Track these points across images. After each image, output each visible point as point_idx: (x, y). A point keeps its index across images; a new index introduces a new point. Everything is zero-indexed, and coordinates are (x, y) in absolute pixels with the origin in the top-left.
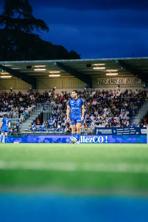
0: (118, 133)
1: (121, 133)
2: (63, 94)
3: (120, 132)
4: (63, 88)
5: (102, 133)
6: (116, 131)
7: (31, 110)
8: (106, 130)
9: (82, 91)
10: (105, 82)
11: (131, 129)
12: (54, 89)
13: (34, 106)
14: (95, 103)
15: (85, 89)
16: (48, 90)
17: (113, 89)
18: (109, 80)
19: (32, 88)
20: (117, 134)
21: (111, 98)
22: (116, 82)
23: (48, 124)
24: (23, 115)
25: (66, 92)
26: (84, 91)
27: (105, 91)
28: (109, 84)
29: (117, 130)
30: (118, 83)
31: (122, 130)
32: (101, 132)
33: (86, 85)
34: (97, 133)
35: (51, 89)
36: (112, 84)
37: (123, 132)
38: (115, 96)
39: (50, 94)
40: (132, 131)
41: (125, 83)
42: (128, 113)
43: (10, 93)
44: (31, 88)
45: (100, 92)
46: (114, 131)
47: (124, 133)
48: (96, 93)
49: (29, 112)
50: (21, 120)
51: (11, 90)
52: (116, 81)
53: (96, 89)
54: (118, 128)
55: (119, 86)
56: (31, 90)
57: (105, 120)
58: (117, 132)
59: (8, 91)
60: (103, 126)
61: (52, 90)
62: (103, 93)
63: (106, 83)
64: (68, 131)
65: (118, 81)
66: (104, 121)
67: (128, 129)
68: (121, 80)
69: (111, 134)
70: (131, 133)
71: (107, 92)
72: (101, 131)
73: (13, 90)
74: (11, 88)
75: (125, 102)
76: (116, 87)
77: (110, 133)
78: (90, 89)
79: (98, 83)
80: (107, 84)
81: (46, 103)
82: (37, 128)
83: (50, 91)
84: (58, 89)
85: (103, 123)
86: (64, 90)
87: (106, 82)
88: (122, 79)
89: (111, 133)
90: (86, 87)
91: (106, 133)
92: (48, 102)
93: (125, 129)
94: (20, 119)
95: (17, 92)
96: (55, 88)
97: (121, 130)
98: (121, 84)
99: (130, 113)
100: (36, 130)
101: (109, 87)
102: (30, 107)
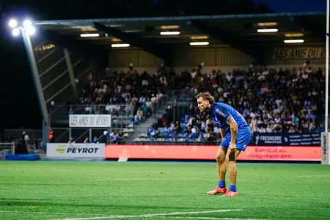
0: (292, 142)
1: (297, 142)
2: (213, 75)
3: (295, 140)
4: (216, 65)
5: (266, 142)
6: (289, 139)
7: (157, 102)
8: (271, 138)
9: (247, 70)
10: (284, 55)
11: (313, 135)
12: (200, 67)
13: (161, 95)
14: (264, 90)
15: (251, 66)
16: (189, 69)
17: (297, 66)
18: (293, 52)
19: (165, 65)
20: (291, 144)
21: (292, 82)
22: (303, 55)
24: (141, 109)
25: (219, 72)
26: (250, 69)
27: (284, 70)
28: (291, 59)
29: (291, 137)
30: (306, 57)
31: (298, 138)
32: (264, 141)
33: (255, 60)
34: (257, 143)
35: (195, 65)
36: (297, 58)
37: (300, 140)
38: (299, 80)
39: (194, 75)
40: (315, 139)
41: (318, 56)
42: (314, 108)
43: (129, 72)
44: (162, 65)
45: (276, 72)
46: (286, 139)
48: (270, 73)
49: (155, 104)
50: (138, 119)
51: (131, 68)
52: (304, 53)
53: (269, 67)
54: (292, 134)
55: (308, 63)
56: (163, 68)
57: (274, 120)
58: (291, 140)
59: (126, 70)
60: (269, 130)
61: (197, 68)
62: (281, 73)
63: (288, 57)
64: (210, 139)
65: (307, 53)
66: (273, 122)
67: (309, 136)
68: (311, 52)
69: (280, 143)
70: (314, 143)
71: (287, 72)
73: (134, 69)
74: (131, 65)
75: (314, 89)
76: (302, 64)
77: (278, 142)
78: (259, 67)
79: (274, 57)
80: (289, 59)
81: (184, 90)
82: (159, 133)
83: (194, 71)
84: (206, 66)
85: (270, 124)
86: (216, 69)
87: (286, 54)
88: (314, 49)
89: (280, 142)
90: (253, 64)
91: (271, 142)
92: (187, 88)
93: (304, 136)
94: (136, 117)
95: (140, 71)
96: (202, 64)
98: (313, 59)
99: (318, 108)
100: (157, 136)
101: (291, 64)
102: (155, 96)
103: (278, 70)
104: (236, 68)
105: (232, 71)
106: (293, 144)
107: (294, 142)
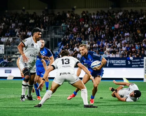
0: (133, 65)
3: (136, 63)
5: (114, 65)
9: (106, 12)
12: (74, 9)
15: (110, 8)
16: (66, 10)
19: (48, 8)
20: (133, 66)
27: (134, 11)
28: (140, 3)
31: (138, 62)
32: (113, 64)
34: (108, 65)
36: (144, 2)
38: (144, 18)
43: (22, 14)
46: (129, 62)
47: (140, 65)
51: (24, 10)
56: (46, 10)
58: (132, 63)
59: (20, 12)
63: (137, 1)
69: (125, 66)
71: (136, 13)
72: (113, 62)
74: (24, 8)
77: (123, 65)
78: (116, 9)
80: (138, 3)
84: (79, 8)
86: (85, 10)
89: (125, 65)
90: (112, 6)
91: (118, 65)
93: (142, 60)
95: (31, 12)
96: (75, 7)
97: (137, 60)
101: (140, 6)
103: (130, 11)
104: (99, 10)
106: (134, 66)
107: (135, 64)
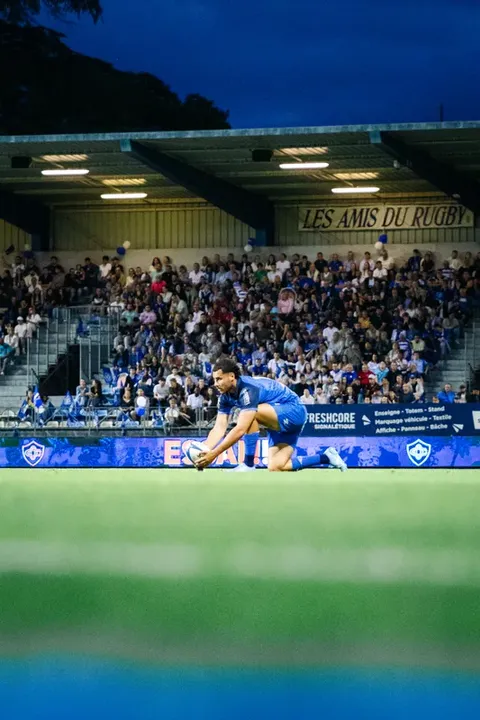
0: (380, 426)
1: (392, 426)
2: (159, 270)
3: (388, 422)
4: (157, 247)
5: (317, 427)
6: (373, 418)
7: (30, 335)
8: (330, 417)
10: (327, 223)
11: (431, 409)
12: (122, 251)
13: (36, 318)
14: (286, 305)
15: (248, 248)
16: (96, 256)
17: (359, 249)
18: (346, 215)
19: (34, 248)
20: (378, 431)
21: (352, 286)
22: (372, 222)
23: (100, 391)
25: (169, 260)
26: (245, 256)
27: (327, 257)
28: (343, 231)
29: (376, 413)
30: (379, 225)
31: (395, 417)
32: (313, 424)
33: (253, 233)
35: (108, 248)
36: (356, 228)
37: (398, 422)
38: (367, 280)
39: (105, 270)
40: (436, 418)
41: (408, 224)
42: (420, 346)
44: (27, 247)
45: (308, 264)
46: (365, 418)
47: (403, 428)
48: (292, 265)
49: (22, 343)
52: (373, 217)
53: (291, 251)
54: (381, 407)
55: (384, 240)
56: (29, 255)
57: (327, 373)
58: (377, 422)
60: (321, 399)
61: (113, 254)
62: (321, 265)
63: (332, 227)
64: (180, 421)
65: (380, 216)
66: (325, 378)
67: (421, 410)
68: (390, 214)
69: (352, 430)
70: (432, 427)
71: (336, 263)
72: (311, 420)
75: (408, 302)
76: (372, 243)
77: (346, 427)
78: (265, 250)
79: (301, 226)
80: (336, 231)
81: (90, 307)
82: (52, 409)
83: (106, 259)
84: (137, 248)
85: (320, 386)
86: (162, 254)
87: (330, 220)
88: (396, 208)
89: (353, 427)
90: (253, 243)
92: (96, 301)
93: (408, 411)
96: (126, 245)
97: (392, 413)
98: (394, 230)
99: (428, 344)
100: (49, 416)
101: (343, 242)
102: (25, 321)
103: (313, 258)
104: (211, 254)
105: (200, 261)
106: (383, 430)
107: (386, 426)
